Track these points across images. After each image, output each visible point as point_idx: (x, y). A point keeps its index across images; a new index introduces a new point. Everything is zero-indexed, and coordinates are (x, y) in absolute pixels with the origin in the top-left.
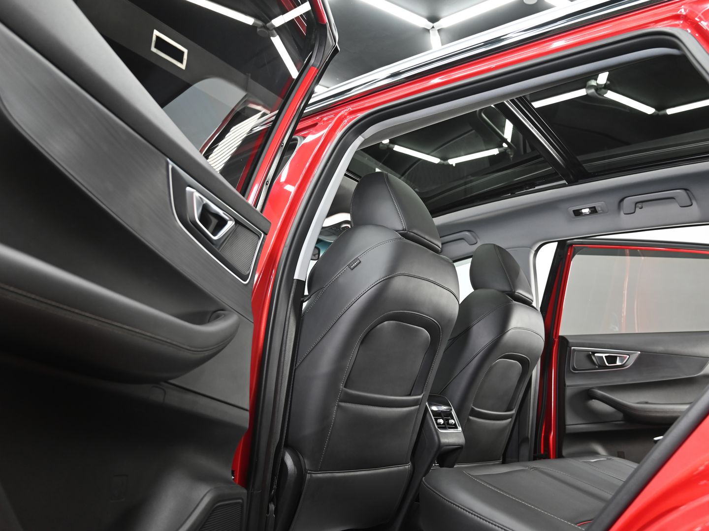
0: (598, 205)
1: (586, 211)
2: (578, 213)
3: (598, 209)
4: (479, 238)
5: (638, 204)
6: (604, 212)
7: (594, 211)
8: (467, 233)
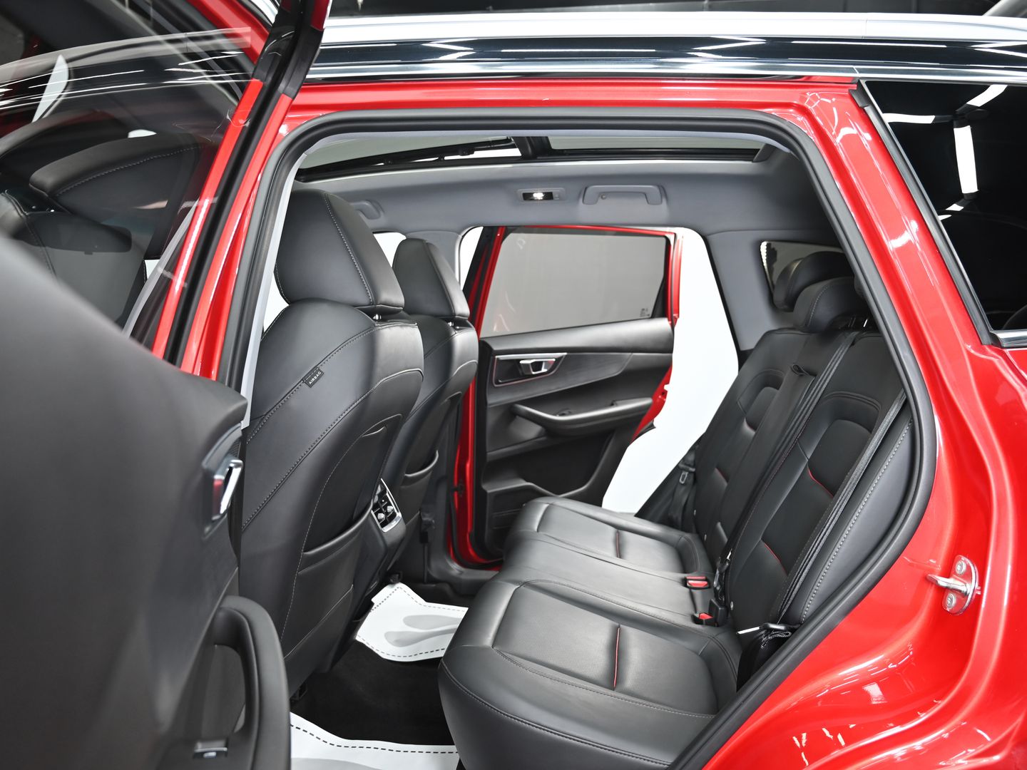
0: (555, 190)
1: (539, 195)
2: (528, 197)
3: (555, 195)
4: (383, 211)
5: (603, 195)
6: (561, 199)
7: (548, 196)
8: (367, 204)
